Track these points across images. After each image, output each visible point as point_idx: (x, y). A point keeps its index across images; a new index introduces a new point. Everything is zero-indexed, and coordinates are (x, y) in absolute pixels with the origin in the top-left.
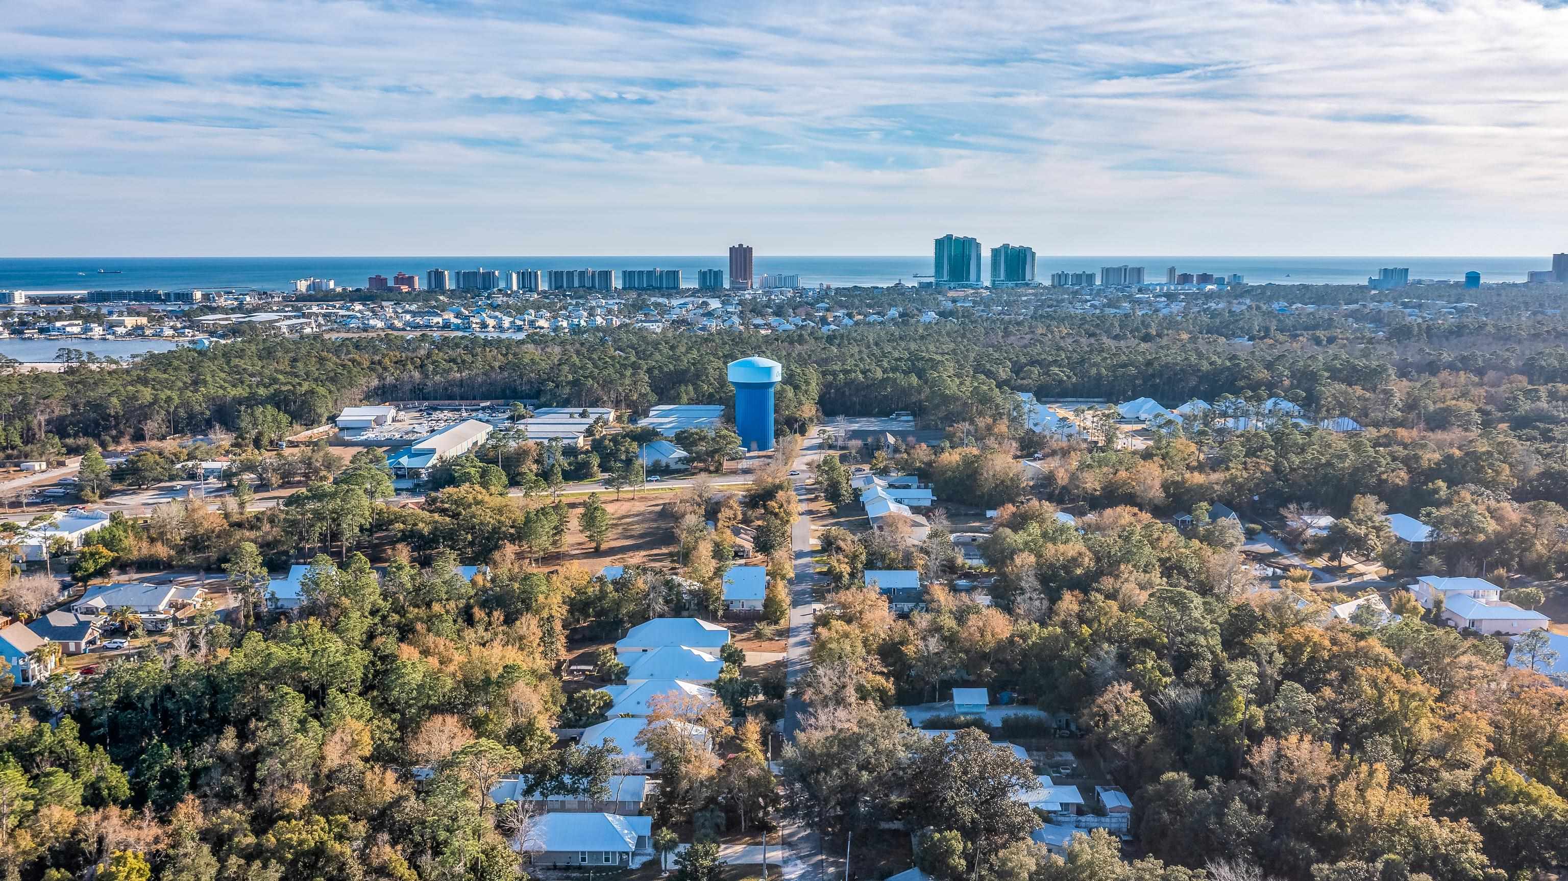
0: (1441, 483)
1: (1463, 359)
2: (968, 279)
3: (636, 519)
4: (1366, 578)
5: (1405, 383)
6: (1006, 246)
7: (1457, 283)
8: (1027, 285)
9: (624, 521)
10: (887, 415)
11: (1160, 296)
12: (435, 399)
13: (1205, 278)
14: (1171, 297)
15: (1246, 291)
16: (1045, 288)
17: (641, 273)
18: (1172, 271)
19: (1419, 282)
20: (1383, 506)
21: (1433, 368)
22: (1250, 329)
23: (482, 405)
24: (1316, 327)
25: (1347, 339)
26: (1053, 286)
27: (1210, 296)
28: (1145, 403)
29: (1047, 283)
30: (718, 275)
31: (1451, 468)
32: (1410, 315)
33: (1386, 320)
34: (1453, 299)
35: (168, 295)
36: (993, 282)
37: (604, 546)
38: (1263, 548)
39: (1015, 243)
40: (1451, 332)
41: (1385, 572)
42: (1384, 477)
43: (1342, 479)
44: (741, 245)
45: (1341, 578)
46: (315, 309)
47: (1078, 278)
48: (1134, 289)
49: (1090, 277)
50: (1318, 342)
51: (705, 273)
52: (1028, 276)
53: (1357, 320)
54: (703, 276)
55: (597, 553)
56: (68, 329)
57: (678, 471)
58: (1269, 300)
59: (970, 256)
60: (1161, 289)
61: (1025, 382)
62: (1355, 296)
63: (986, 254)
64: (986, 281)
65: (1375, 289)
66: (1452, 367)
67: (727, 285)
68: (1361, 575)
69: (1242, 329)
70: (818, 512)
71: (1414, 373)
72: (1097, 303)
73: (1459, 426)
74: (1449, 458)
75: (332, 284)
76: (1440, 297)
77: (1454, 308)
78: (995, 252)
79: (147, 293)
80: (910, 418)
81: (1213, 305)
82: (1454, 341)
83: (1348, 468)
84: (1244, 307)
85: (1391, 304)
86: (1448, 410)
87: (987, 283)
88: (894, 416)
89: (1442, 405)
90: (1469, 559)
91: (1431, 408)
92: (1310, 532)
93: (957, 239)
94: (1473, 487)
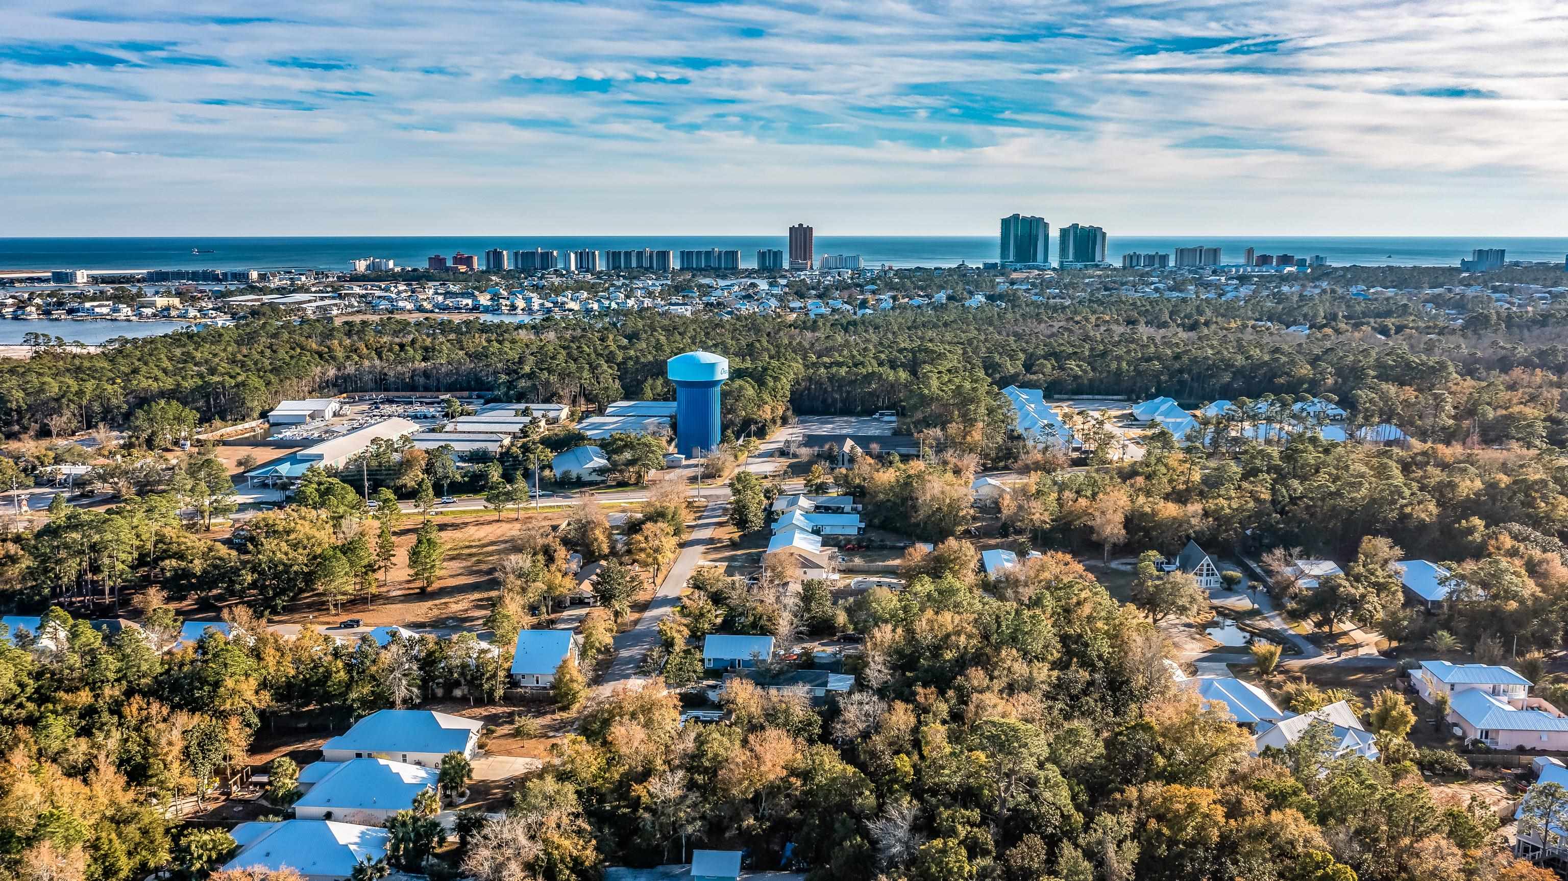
0: (1477, 521)
1: (1541, 354)
2: (1035, 260)
3: (503, 546)
4: (1361, 652)
5: (1470, 382)
6: (1075, 226)
7: (1557, 266)
8: (1097, 266)
9: (485, 549)
10: (870, 413)
11: (1232, 278)
12: (397, 390)
13: (1286, 260)
14: (1243, 279)
15: (1328, 274)
16: (1115, 269)
17: (699, 253)
18: (1250, 251)
19: (1517, 264)
20: (1398, 551)
21: (1505, 364)
22: (1315, 316)
23: (442, 397)
24: (1388, 314)
25: (1417, 329)
26: (1124, 268)
27: (1285, 279)
28: (1163, 403)
29: (1118, 264)
30: (777, 255)
31: (1493, 499)
32: (1498, 300)
33: (1470, 306)
34: (1549, 283)
35: (225, 275)
36: (1061, 263)
37: (436, 585)
38: (1242, 603)
39: (1084, 223)
40: (1534, 321)
41: (1386, 645)
42: (1408, 510)
43: (1353, 513)
44: (801, 225)
45: (1327, 651)
46: (357, 290)
47: (1151, 259)
48: (1208, 270)
49: (1164, 259)
50: (1384, 331)
51: (764, 253)
52: (1098, 257)
53: (1438, 306)
54: (762, 256)
55: (423, 595)
56: (97, 310)
57: (591, 484)
58: (1349, 283)
59: (1037, 236)
60: (1237, 271)
61: (1034, 377)
62: (1441, 279)
63: (1054, 234)
64: (1054, 262)
65: (1467, 271)
66: (1527, 364)
67: (786, 265)
68: (1356, 646)
69: (1305, 316)
70: (720, 540)
71: (1482, 370)
72: (1161, 286)
73: (1518, 440)
74: (1492, 486)
75: (391, 264)
76: (1535, 280)
77: (1549, 293)
78: (1064, 233)
79: (204, 272)
80: (894, 418)
81: (1285, 289)
82: (1536, 331)
83: (1363, 498)
84: (1317, 291)
85: (1479, 288)
86: (1510, 418)
87: (1055, 264)
88: (877, 416)
89: (1504, 412)
90: (1493, 637)
91: (1491, 414)
92: (1302, 583)
93: (1024, 219)
94: (1516, 527)
